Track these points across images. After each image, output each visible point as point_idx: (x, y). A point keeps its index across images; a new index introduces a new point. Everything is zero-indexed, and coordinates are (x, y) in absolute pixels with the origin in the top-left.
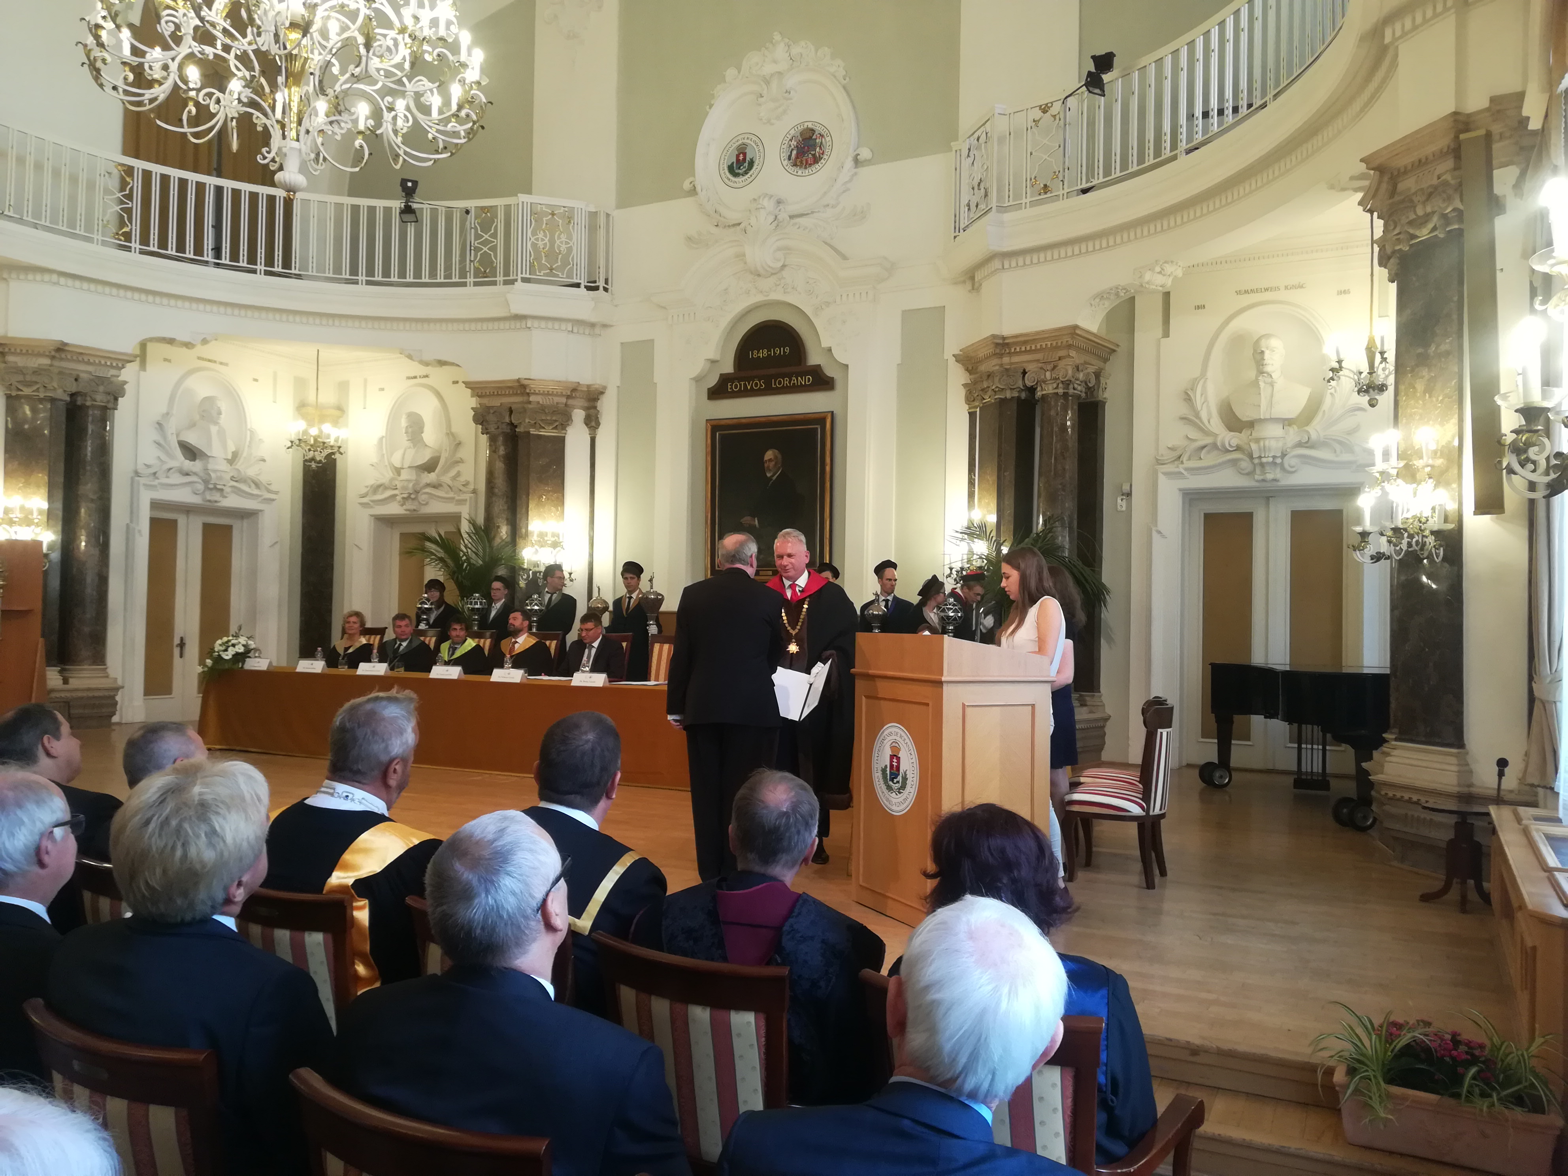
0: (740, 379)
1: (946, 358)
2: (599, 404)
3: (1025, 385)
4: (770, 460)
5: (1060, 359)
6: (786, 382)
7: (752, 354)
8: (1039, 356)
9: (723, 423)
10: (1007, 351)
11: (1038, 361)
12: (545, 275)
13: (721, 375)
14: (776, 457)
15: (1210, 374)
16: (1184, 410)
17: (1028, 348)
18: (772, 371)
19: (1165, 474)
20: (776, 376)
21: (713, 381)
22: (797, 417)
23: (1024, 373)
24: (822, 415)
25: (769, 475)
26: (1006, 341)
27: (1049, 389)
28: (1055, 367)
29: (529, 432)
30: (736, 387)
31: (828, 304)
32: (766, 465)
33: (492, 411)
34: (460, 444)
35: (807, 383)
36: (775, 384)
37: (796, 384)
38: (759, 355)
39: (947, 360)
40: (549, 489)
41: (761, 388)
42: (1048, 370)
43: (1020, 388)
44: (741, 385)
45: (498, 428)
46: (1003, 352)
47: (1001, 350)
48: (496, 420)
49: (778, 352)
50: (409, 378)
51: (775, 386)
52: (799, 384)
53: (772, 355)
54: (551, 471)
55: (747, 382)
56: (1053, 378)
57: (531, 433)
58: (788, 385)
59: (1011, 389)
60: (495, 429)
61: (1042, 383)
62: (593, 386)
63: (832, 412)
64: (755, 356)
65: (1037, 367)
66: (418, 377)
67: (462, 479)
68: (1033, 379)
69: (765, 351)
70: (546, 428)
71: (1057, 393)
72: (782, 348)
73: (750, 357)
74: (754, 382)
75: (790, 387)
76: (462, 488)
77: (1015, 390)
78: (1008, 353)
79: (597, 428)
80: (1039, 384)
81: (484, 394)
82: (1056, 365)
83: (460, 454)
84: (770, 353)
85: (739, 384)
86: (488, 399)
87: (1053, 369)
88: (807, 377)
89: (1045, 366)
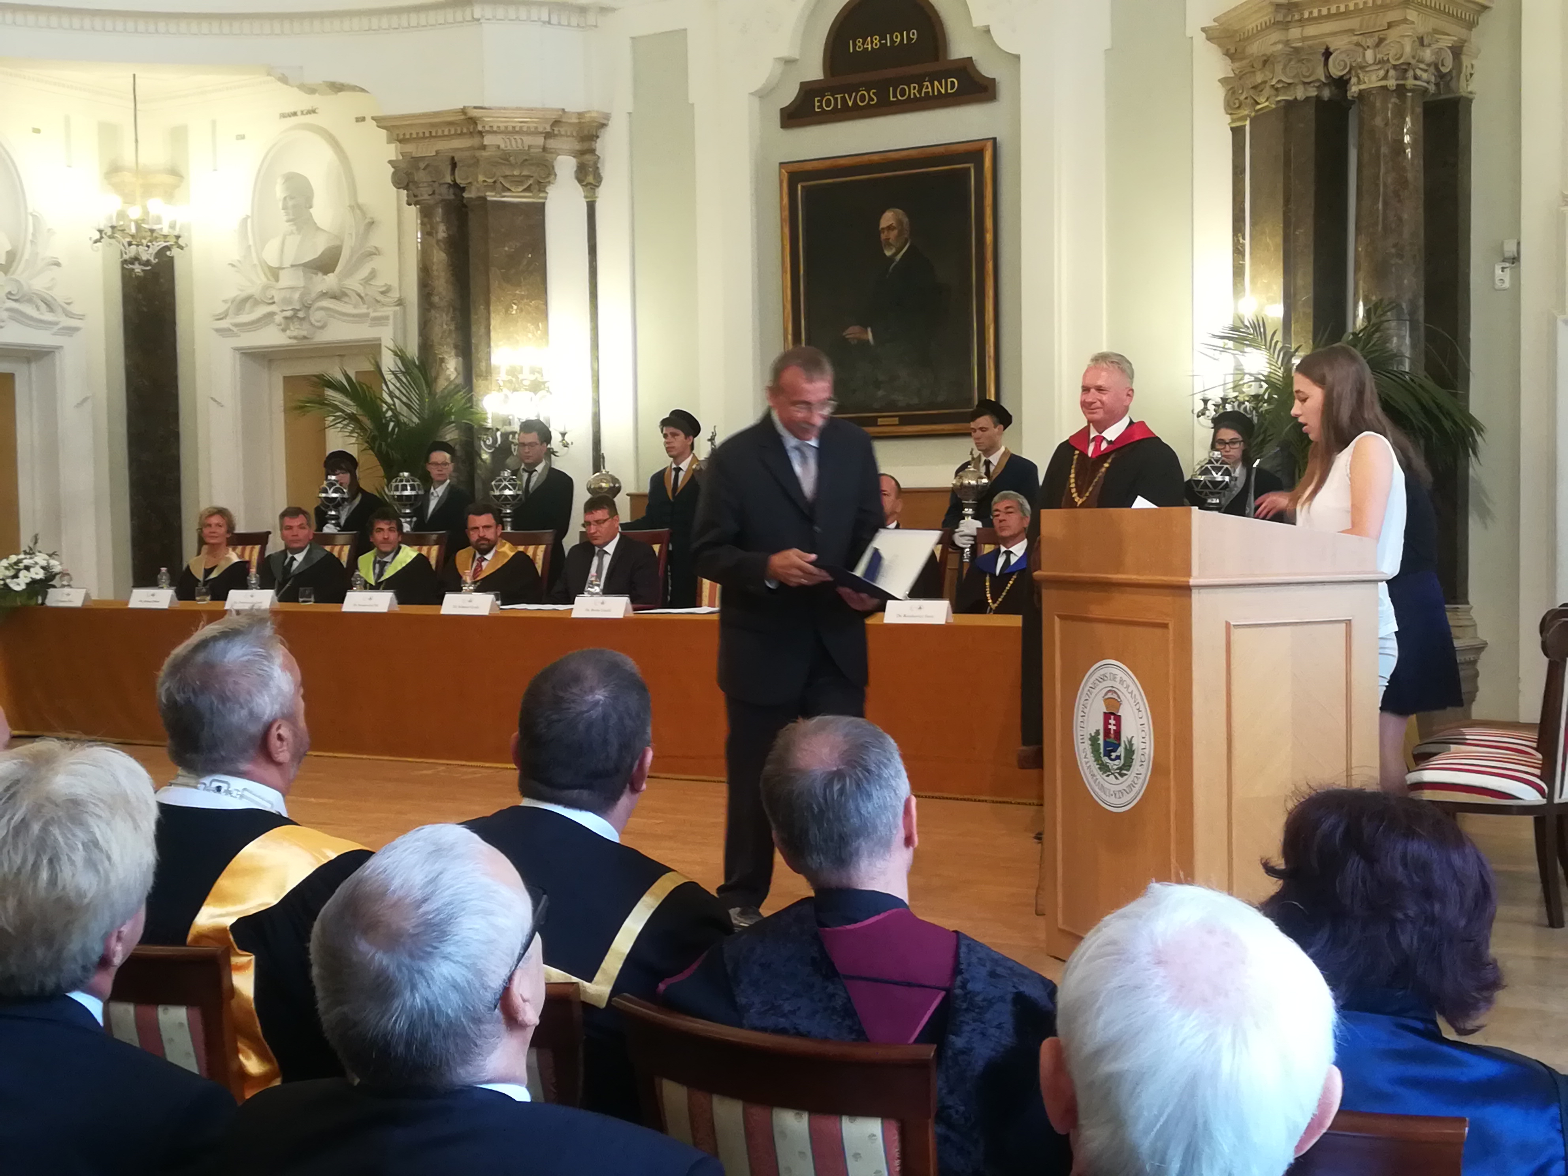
0: (834, 89)
1: (1188, 34)
2: (599, 145)
3: (1329, 76)
4: (890, 228)
5: (1390, 25)
6: (913, 90)
7: (855, 45)
8: (1353, 23)
9: (809, 167)
10: (1297, 17)
11: (1351, 31)
13: (802, 84)
14: (900, 222)
17: (1334, 10)
18: (890, 73)
20: (896, 82)
21: (789, 95)
22: (933, 150)
23: (1327, 54)
24: (977, 146)
25: (888, 253)
26: (1294, 1)
27: (1371, 80)
28: (1381, 41)
29: (484, 199)
30: (828, 103)
32: (883, 236)
33: (422, 165)
34: (372, 223)
35: (949, 91)
36: (895, 96)
37: (931, 94)
38: (865, 46)
39: (1192, 38)
40: (523, 293)
41: (872, 103)
42: (1368, 47)
43: (1318, 80)
44: (836, 99)
45: (434, 193)
46: (1289, 19)
47: (1285, 16)
48: (430, 180)
49: (898, 40)
50: (283, 116)
51: (895, 99)
52: (936, 93)
53: (889, 45)
54: (525, 262)
55: (846, 95)
56: (1377, 60)
57: (489, 199)
58: (918, 96)
59: (1305, 83)
60: (430, 195)
61: (1359, 71)
62: (587, 115)
63: (995, 139)
64: (859, 47)
65: (1350, 43)
66: (299, 113)
67: (380, 282)
68: (1342, 63)
69: (876, 39)
70: (513, 190)
71: (1385, 88)
72: (905, 32)
73: (851, 51)
74: (860, 93)
75: (920, 99)
76: (380, 298)
77: (1312, 85)
78: (1300, 20)
79: (598, 187)
80: (1353, 72)
81: (408, 136)
82: (1383, 37)
83: (375, 241)
84: (884, 42)
85: (834, 98)
86: (415, 145)
87: (1378, 45)
88: (949, 80)
89: (1364, 41)
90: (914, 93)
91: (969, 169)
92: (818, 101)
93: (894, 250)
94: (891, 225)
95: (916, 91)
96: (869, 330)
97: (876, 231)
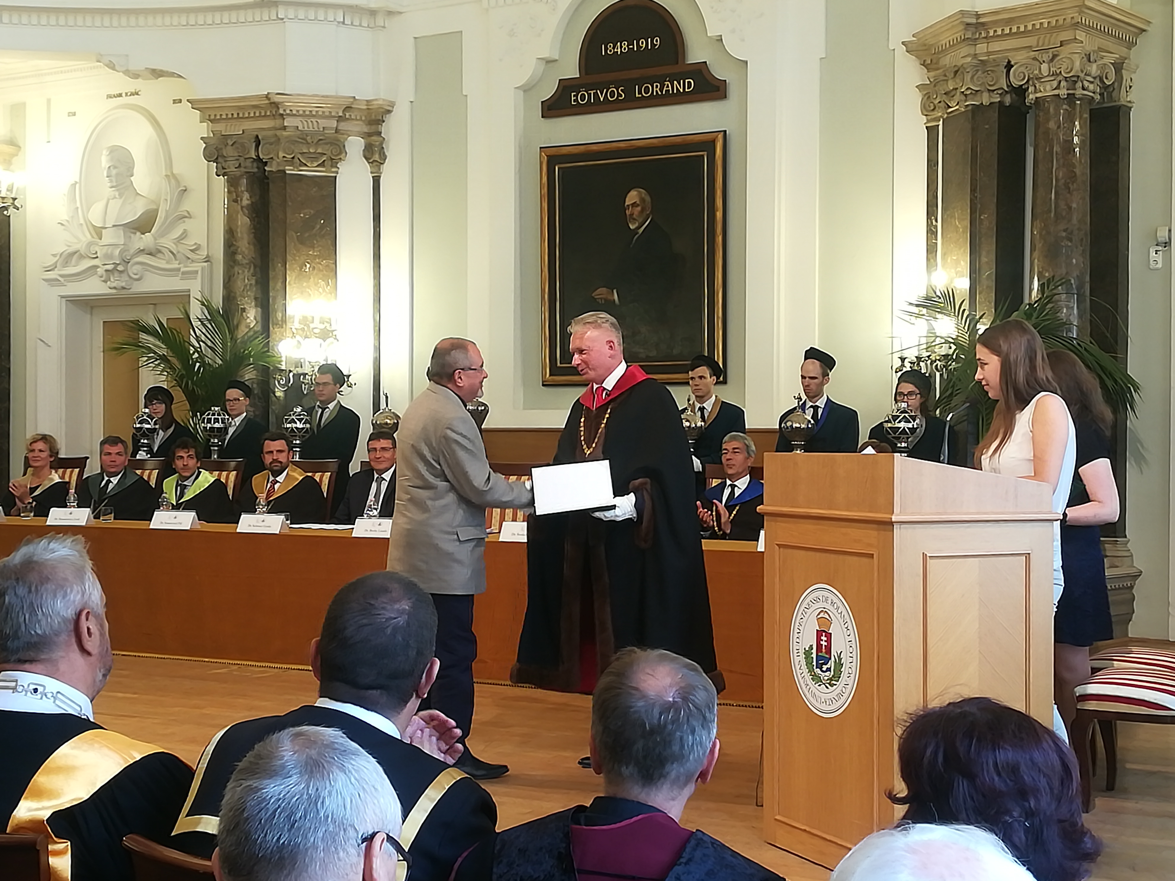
0: (588, 86)
1: (892, 47)
2: (384, 128)
3: (1009, 85)
4: (634, 205)
5: (1062, 44)
6: (656, 89)
7: (606, 48)
8: (1031, 41)
9: (564, 151)
10: (983, 35)
11: (1029, 48)
13: (561, 81)
14: (643, 200)
17: (1014, 30)
18: (635, 74)
20: (641, 82)
21: (549, 91)
22: (672, 140)
23: (1009, 66)
24: (710, 137)
26: (982, 20)
27: (1046, 90)
28: (1055, 56)
29: (284, 171)
30: (583, 98)
33: (230, 143)
34: (185, 190)
35: (687, 90)
36: (640, 93)
37: (671, 92)
38: (616, 50)
39: (894, 50)
40: (315, 254)
41: (620, 99)
42: (1044, 62)
43: (1002, 89)
44: (589, 95)
45: (240, 166)
46: (977, 36)
47: (973, 34)
48: (236, 154)
49: (644, 46)
50: (109, 97)
51: (640, 96)
52: (675, 92)
53: (635, 49)
54: (318, 226)
55: (599, 91)
56: (1051, 73)
57: (287, 172)
58: (660, 93)
59: (988, 90)
60: (236, 168)
61: (1036, 82)
62: (375, 103)
63: (725, 131)
64: (610, 51)
65: (1028, 58)
66: (124, 95)
67: (190, 242)
68: (1022, 75)
69: (624, 44)
70: (308, 165)
71: (1057, 96)
72: (649, 40)
73: (604, 54)
74: (610, 90)
75: (662, 96)
76: (190, 255)
77: (995, 92)
78: (986, 38)
79: (383, 164)
80: (1031, 82)
81: (218, 117)
82: (1056, 53)
83: (187, 206)
84: (631, 47)
85: (588, 94)
86: (225, 124)
87: (1052, 60)
88: (687, 81)
89: (1040, 56)
90: (657, 91)
91: (703, 156)
92: (574, 96)
93: (637, 225)
94: (635, 203)
95: (658, 89)
96: (615, 291)
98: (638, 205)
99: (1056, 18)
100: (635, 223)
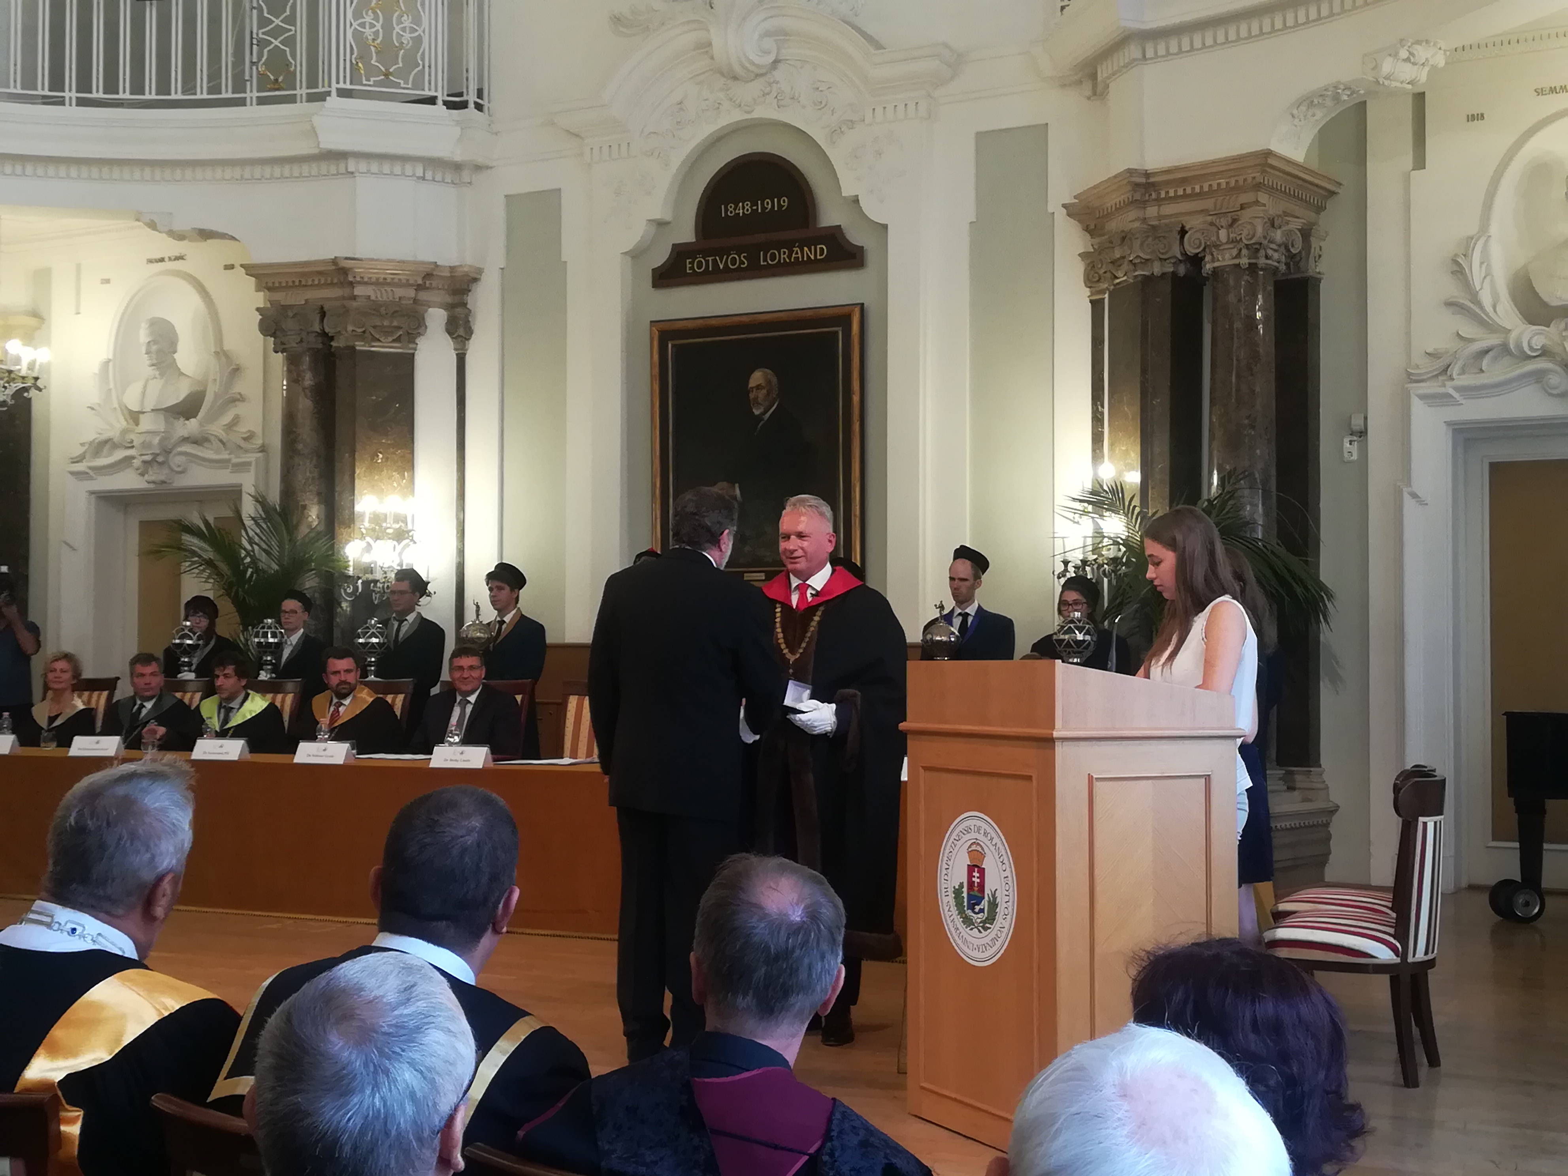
0: (706, 253)
1: (1050, 210)
2: (470, 299)
3: (1184, 254)
4: (759, 387)
5: (1242, 207)
6: (783, 255)
7: (726, 210)
8: (1208, 204)
9: (681, 326)
10: (1154, 196)
11: (1205, 211)
12: (377, 84)
13: (675, 246)
14: (769, 382)
15: (1494, 229)
16: (1451, 289)
17: (1189, 191)
18: (760, 238)
19: (1422, 397)
20: (766, 247)
21: (660, 257)
22: (802, 313)
23: (1183, 232)
24: (846, 310)
25: (757, 412)
26: (1152, 180)
27: (1224, 259)
28: (1234, 221)
29: (353, 348)
30: (700, 265)
31: (851, 124)
32: (752, 396)
33: (291, 314)
34: (238, 369)
35: (819, 257)
36: (765, 260)
37: (800, 260)
38: (737, 211)
39: (1054, 213)
40: (389, 442)
41: (742, 266)
42: (1222, 227)
43: (1175, 257)
44: (707, 262)
45: (301, 341)
46: (1147, 198)
47: (1144, 195)
48: (298, 328)
49: (770, 206)
50: (150, 261)
51: (765, 263)
52: (805, 259)
53: (760, 211)
54: (393, 411)
55: (717, 258)
56: (1231, 240)
57: (358, 348)
58: (788, 260)
59: (1161, 259)
60: (297, 343)
61: (1214, 250)
62: (461, 269)
63: (863, 304)
64: (731, 212)
65: (1204, 222)
66: (167, 259)
67: (243, 428)
68: (1197, 242)
69: (747, 205)
70: (382, 340)
71: (1238, 266)
72: (776, 200)
73: (723, 216)
74: (730, 257)
75: (791, 264)
76: (243, 444)
77: (1168, 261)
78: (1155, 200)
79: (468, 339)
80: (1207, 250)
81: (277, 285)
82: (1236, 217)
83: (239, 387)
84: (755, 208)
85: (705, 260)
86: (284, 293)
87: (1231, 225)
88: (818, 247)
89: (1218, 221)
90: (784, 258)
91: (837, 332)
92: (690, 263)
93: (762, 410)
95: (785, 256)
96: (737, 485)
97: (745, 391)
98: (763, 388)
99: (1236, 178)
100: (760, 408)
